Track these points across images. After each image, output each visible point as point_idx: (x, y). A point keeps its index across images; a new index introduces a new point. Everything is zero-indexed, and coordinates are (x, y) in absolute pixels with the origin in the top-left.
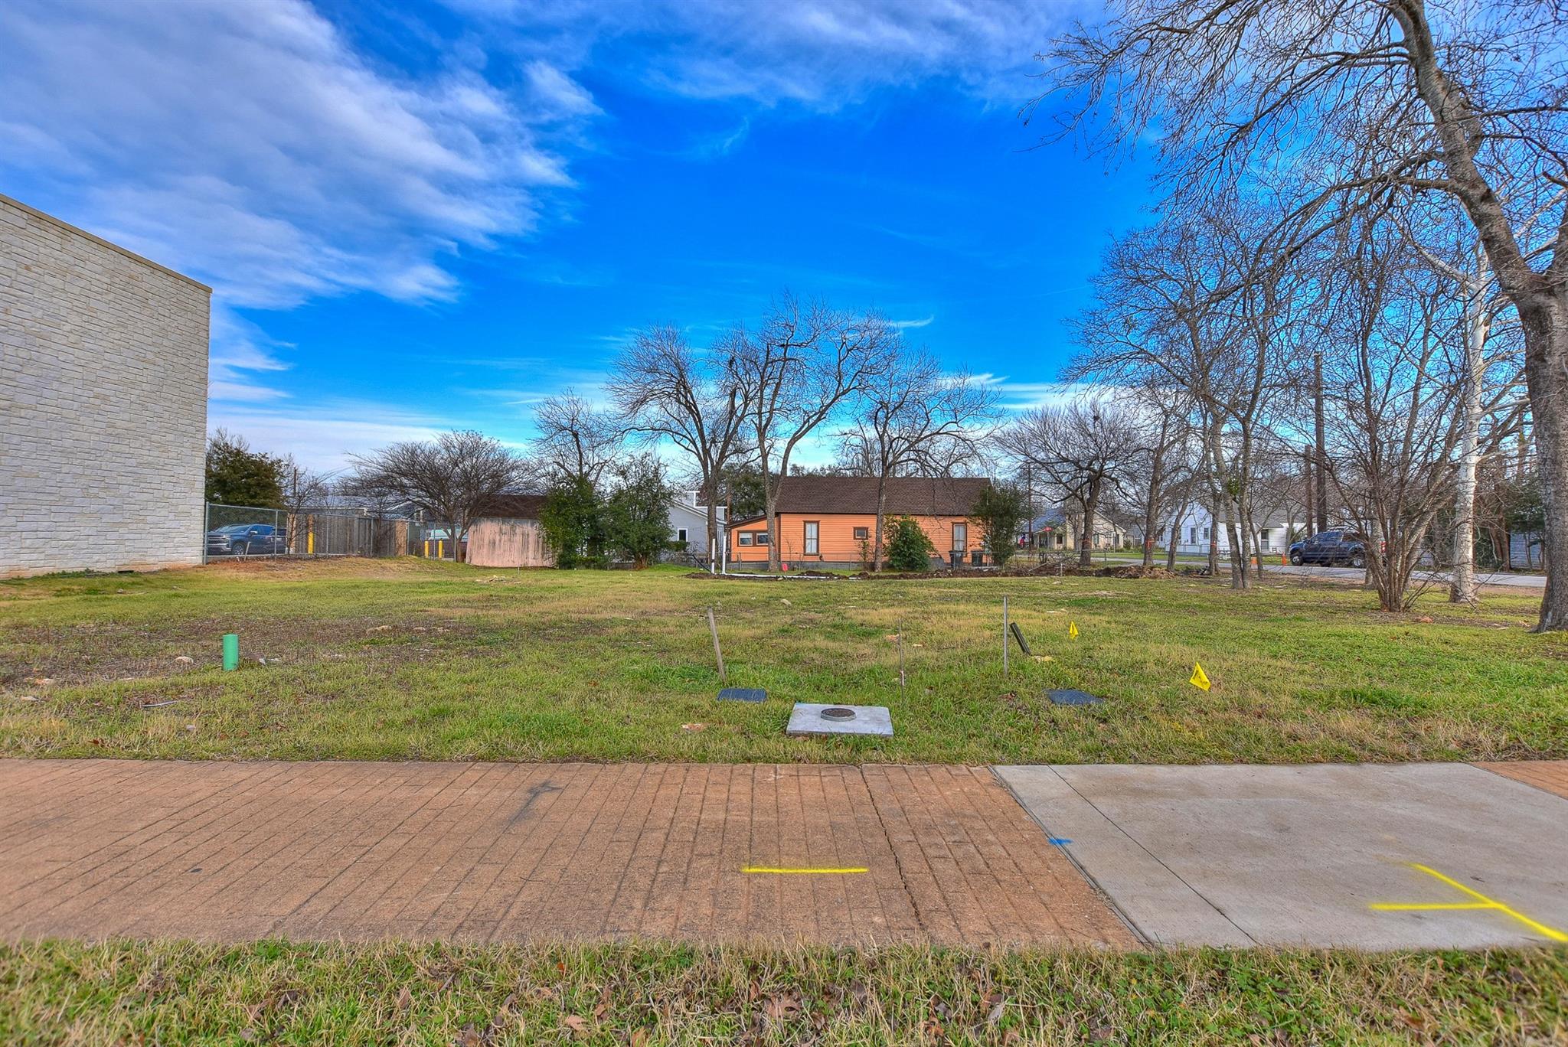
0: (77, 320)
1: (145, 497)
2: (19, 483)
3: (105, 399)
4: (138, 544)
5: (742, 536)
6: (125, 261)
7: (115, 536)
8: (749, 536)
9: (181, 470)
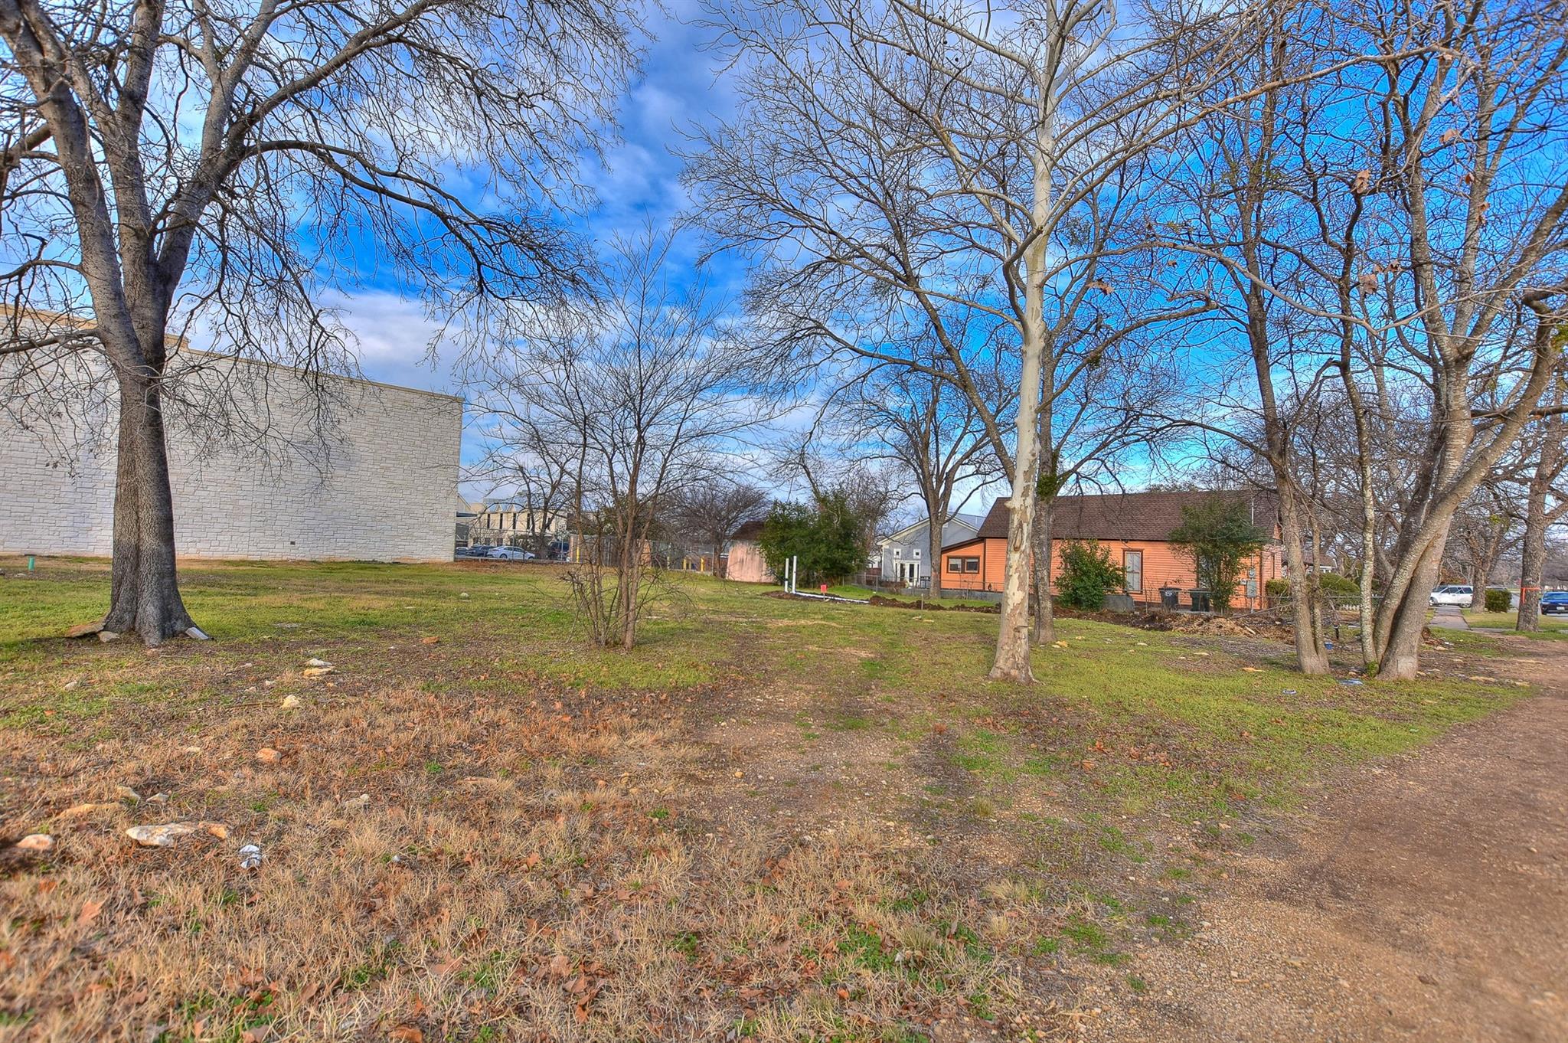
0: (371, 429)
1: (412, 521)
2: (336, 514)
3: (387, 469)
4: (407, 548)
5: (952, 562)
6: (402, 393)
7: (391, 542)
8: (958, 562)
9: (439, 506)
